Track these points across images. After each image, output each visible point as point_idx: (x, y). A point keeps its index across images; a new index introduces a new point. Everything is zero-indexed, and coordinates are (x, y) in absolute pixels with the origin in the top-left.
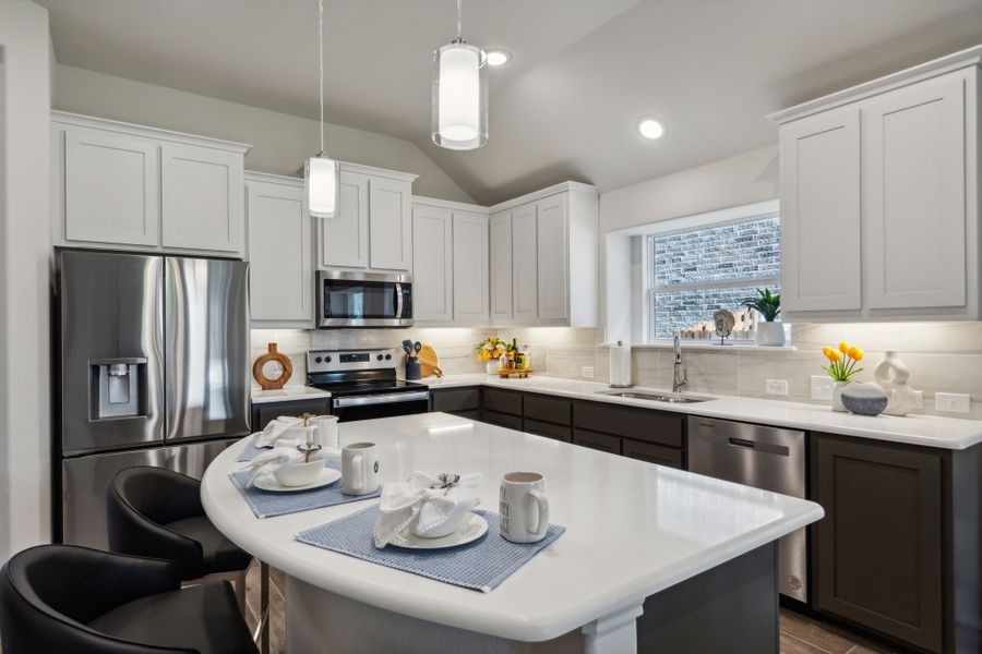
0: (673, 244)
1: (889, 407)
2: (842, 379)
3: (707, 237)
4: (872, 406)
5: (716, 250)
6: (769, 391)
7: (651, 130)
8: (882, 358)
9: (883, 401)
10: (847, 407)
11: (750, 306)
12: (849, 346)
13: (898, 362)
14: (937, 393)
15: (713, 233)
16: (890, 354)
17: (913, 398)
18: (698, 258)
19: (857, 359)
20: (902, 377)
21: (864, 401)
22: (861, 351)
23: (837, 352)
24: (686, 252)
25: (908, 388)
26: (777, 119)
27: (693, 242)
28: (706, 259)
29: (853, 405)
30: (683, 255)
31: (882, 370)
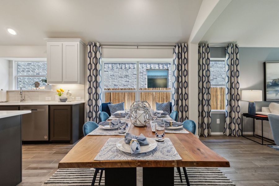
0: (32, 67)
1: (68, 100)
2: (60, 95)
3: (43, 66)
4: (65, 100)
5: (45, 70)
6: (46, 100)
7: (12, 32)
8: (67, 91)
9: (66, 99)
10: (61, 101)
11: (43, 81)
12: (61, 89)
13: (70, 92)
14: (77, 97)
15: (45, 66)
16: (68, 90)
17: (72, 98)
18: (40, 71)
19: (63, 92)
20: (71, 94)
21: (63, 99)
22: (63, 90)
23: (59, 90)
24: (36, 69)
25: (71, 96)
26: (46, 40)
27: (39, 67)
28: (42, 72)
29: (62, 100)
30: (35, 70)
31: (68, 93)
